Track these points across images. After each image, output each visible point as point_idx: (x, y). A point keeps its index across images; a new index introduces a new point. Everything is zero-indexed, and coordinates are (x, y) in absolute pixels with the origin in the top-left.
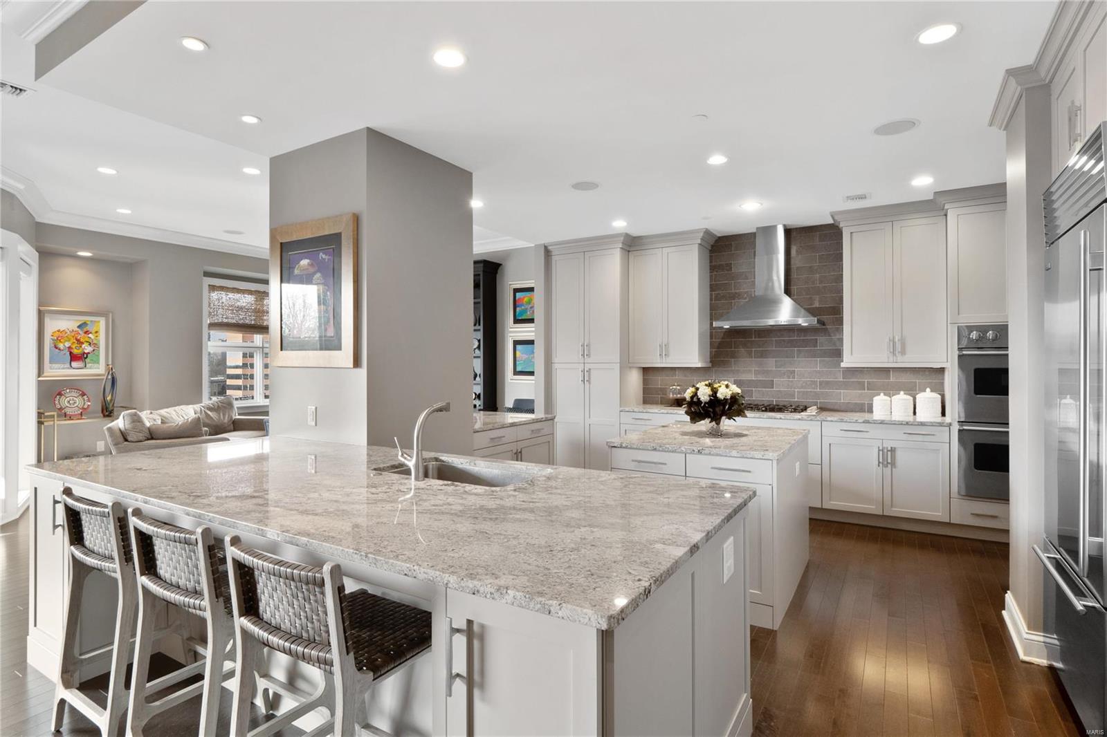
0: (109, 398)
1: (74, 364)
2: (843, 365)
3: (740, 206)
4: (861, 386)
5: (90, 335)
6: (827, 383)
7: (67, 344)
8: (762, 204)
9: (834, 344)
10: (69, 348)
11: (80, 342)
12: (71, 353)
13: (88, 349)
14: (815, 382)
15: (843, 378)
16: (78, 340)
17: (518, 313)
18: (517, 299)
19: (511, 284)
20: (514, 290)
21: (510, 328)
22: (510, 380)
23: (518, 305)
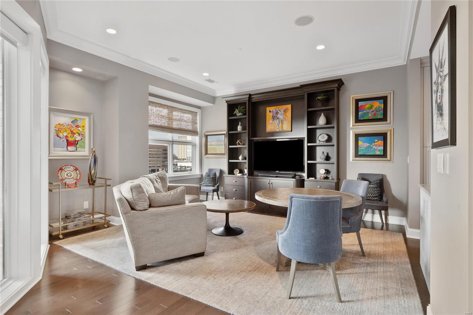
0: (93, 172)
1: (70, 148)
5: (79, 129)
7: (65, 134)
10: (66, 136)
11: (73, 133)
12: (67, 140)
13: (78, 138)
16: (72, 132)
17: (359, 116)
18: (359, 106)
19: (353, 96)
20: (357, 101)
21: (351, 126)
22: (352, 160)
23: (359, 110)
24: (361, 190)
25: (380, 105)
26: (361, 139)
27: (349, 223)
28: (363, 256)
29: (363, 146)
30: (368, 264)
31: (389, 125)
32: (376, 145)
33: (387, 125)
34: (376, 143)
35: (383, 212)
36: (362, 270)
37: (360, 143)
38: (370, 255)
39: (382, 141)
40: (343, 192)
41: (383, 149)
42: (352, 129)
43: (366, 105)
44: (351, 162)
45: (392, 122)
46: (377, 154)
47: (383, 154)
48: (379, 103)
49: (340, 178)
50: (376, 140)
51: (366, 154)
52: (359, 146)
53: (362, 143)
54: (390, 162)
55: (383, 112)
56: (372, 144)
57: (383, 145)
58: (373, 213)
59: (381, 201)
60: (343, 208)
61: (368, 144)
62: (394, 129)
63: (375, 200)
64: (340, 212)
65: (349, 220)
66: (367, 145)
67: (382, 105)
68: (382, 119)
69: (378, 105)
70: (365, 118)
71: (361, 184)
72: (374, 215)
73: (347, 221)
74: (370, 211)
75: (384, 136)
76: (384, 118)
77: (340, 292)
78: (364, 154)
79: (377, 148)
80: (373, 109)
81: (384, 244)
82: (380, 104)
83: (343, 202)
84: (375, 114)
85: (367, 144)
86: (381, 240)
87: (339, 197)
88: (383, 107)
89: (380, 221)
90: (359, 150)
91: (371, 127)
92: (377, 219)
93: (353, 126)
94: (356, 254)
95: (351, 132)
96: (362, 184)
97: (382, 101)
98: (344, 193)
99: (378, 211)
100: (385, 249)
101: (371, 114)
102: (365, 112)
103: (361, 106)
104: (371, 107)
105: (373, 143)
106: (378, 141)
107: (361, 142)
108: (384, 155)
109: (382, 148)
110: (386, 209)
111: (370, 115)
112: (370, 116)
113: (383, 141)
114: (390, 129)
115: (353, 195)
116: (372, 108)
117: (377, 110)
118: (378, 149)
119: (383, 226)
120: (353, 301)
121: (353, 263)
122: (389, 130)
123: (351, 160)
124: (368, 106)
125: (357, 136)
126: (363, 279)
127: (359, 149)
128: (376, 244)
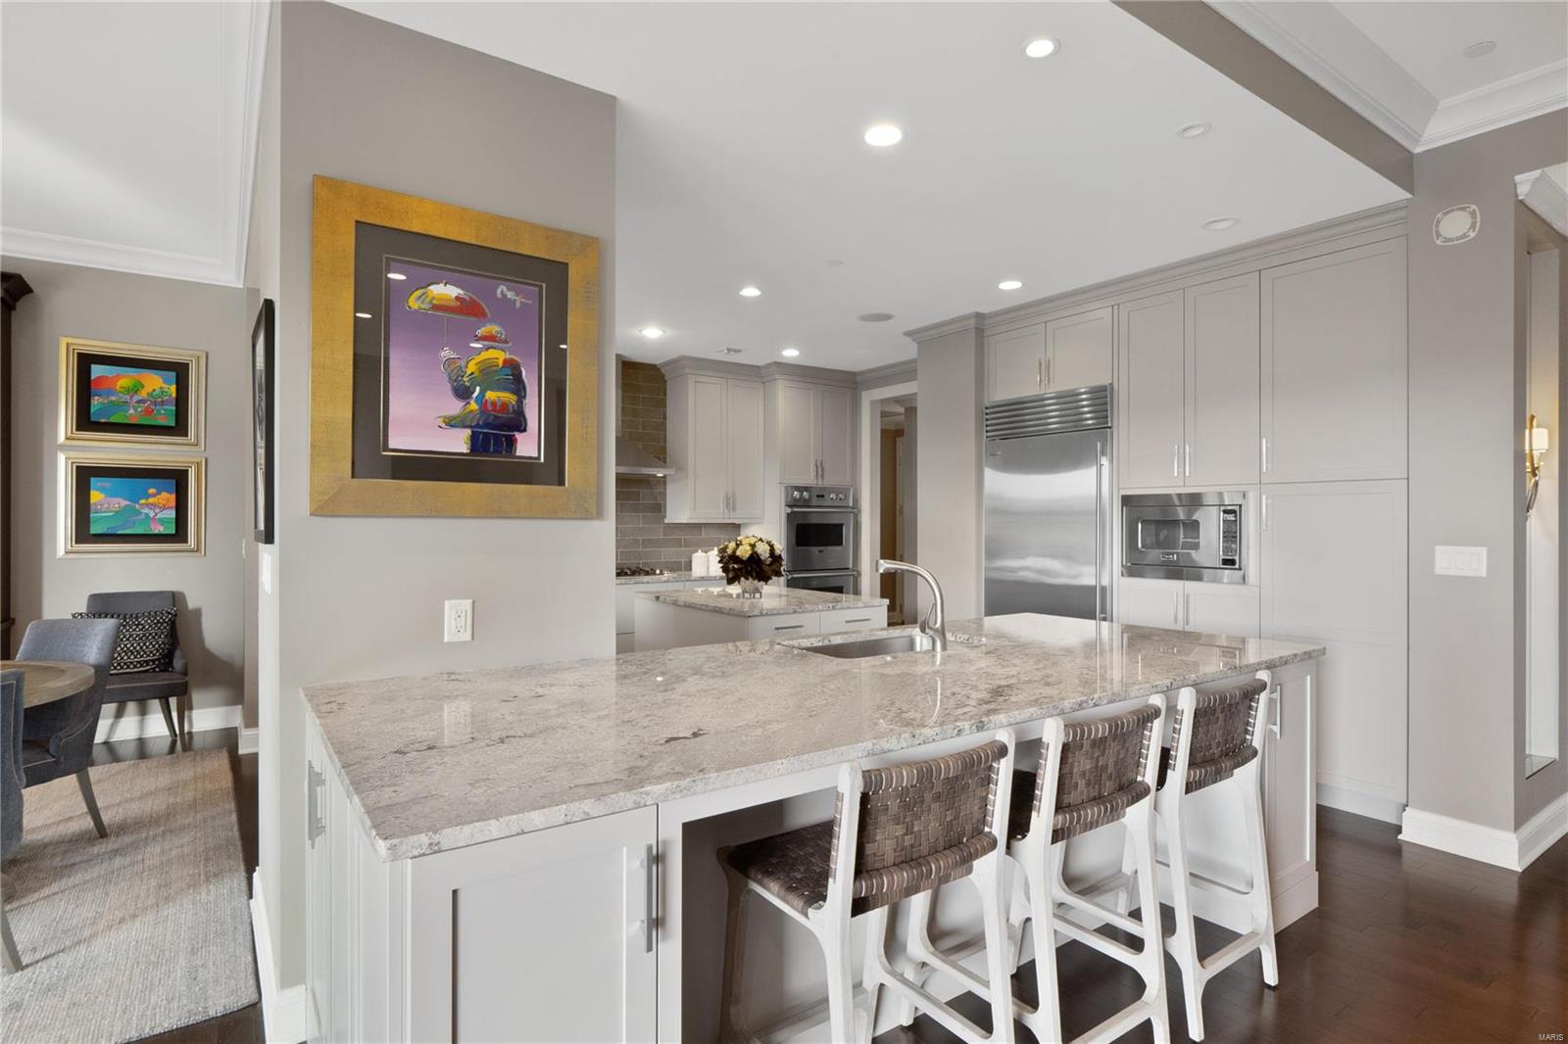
2: (666, 521)
3: (640, 331)
4: (678, 543)
6: (650, 541)
8: (664, 332)
9: (656, 499)
14: (636, 541)
15: (664, 535)
17: (92, 410)
18: (93, 377)
19: (70, 340)
20: (85, 361)
21: (61, 438)
22: (63, 552)
23: (92, 393)
24: (95, 647)
25: (164, 385)
26: (99, 484)
27: (51, 751)
28: (101, 837)
29: (106, 506)
30: (116, 852)
31: (193, 448)
32: (152, 506)
33: (187, 448)
34: (151, 500)
35: (173, 701)
36: (96, 871)
37: (95, 496)
38: (123, 828)
39: (171, 493)
40: (25, 663)
41: (174, 516)
42: (63, 448)
43: (118, 377)
44: (59, 559)
45: (203, 439)
46: (156, 532)
47: (174, 532)
48: (161, 381)
49: (12, 616)
50: (152, 491)
51: (119, 532)
52: (92, 507)
53: (103, 496)
54: (196, 554)
55: (174, 408)
56: (137, 502)
57: (174, 504)
58: (143, 712)
59: (168, 671)
60: (25, 707)
61: (126, 499)
62: (209, 460)
63: (147, 671)
64: (16, 719)
65: (51, 744)
66: (122, 505)
67: (173, 388)
68: (170, 428)
69: (158, 384)
70: (113, 419)
71: (93, 629)
72: (147, 717)
73: (43, 747)
74: (131, 706)
75: (177, 479)
76: (179, 428)
77: (18, 949)
78: (109, 532)
79: (156, 514)
80: (143, 394)
81: (170, 789)
82: (165, 382)
83: (27, 687)
84: (148, 412)
85: (120, 500)
86: (164, 779)
87: (14, 674)
88: (174, 395)
89: (164, 730)
90: (92, 520)
91: (136, 449)
92: (157, 726)
93: (67, 439)
94: (76, 842)
95: (61, 458)
96: (96, 629)
97: (172, 375)
98: (32, 663)
99: (157, 701)
100: (171, 800)
101: (136, 410)
102: (113, 398)
103: (99, 379)
104: (135, 386)
105: (142, 498)
106: (159, 493)
107: (98, 493)
108: (179, 535)
109: (172, 514)
110: (182, 691)
111: (132, 411)
112: (132, 415)
113: (174, 496)
114: (198, 460)
115: (62, 665)
116: (138, 390)
117: (157, 401)
118: (158, 517)
119: (174, 743)
120: (62, 951)
121: (66, 867)
122: (192, 463)
123: (61, 552)
124: (123, 383)
125: (85, 476)
126: (97, 891)
127: (92, 515)
128: (143, 797)
